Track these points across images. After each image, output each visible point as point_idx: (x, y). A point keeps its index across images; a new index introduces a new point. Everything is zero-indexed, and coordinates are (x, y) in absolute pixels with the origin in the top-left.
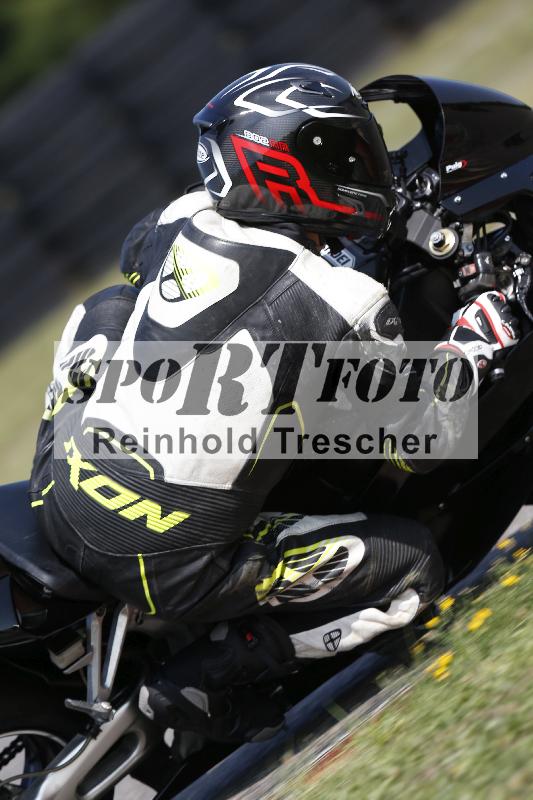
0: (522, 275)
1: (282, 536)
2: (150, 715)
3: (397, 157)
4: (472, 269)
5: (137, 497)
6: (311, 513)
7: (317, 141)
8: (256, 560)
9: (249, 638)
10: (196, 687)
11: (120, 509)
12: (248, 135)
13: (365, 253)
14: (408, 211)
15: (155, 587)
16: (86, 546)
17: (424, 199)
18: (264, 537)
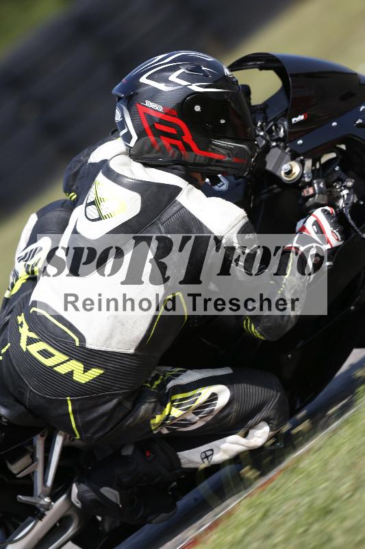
0: (347, 194)
1: (170, 385)
2: (79, 505)
3: (261, 109)
4: (311, 191)
5: (67, 358)
6: (192, 368)
7: (197, 108)
8: (151, 402)
9: (148, 454)
10: (111, 487)
11: (55, 366)
12: (149, 104)
13: (235, 179)
14: (267, 149)
15: (79, 420)
16: (31, 390)
17: (278, 140)
18: (158, 385)
